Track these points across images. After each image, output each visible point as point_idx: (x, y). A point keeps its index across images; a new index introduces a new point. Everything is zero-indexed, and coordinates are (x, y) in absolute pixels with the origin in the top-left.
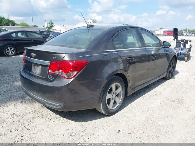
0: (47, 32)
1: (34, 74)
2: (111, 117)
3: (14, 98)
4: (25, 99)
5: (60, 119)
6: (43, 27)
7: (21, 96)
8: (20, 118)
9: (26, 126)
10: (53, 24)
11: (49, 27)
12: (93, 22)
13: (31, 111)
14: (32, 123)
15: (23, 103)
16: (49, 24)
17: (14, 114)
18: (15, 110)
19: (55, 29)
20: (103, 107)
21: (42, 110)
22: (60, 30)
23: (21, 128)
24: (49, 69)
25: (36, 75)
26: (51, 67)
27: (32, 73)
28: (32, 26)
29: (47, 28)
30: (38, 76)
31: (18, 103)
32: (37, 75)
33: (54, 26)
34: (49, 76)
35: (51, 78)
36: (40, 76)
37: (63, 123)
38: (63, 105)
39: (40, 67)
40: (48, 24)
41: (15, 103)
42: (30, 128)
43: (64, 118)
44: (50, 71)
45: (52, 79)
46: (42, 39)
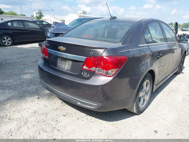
0: (40, 22)
1: (61, 69)
2: (140, 115)
3: (29, 93)
4: (41, 94)
5: (87, 117)
6: (32, 16)
7: (35, 91)
8: (43, 117)
9: (54, 127)
10: (42, 14)
11: (38, 17)
12: (83, 13)
13: (53, 108)
14: (59, 123)
15: (40, 99)
16: (38, 14)
17: (35, 112)
18: (35, 108)
19: (45, 19)
20: (136, 106)
21: (64, 107)
22: (50, 20)
23: (49, 129)
24: (84, 65)
25: (64, 71)
26: (86, 63)
27: (58, 68)
28: (20, 15)
29: (36, 18)
30: (68, 72)
31: (34, 99)
32: (66, 71)
33: (43, 16)
34: (84, 73)
35: (85, 74)
36: (70, 72)
37: (93, 123)
38: (100, 105)
39: (71, 62)
40: (36, 13)
41: (31, 98)
42: (59, 129)
43: (91, 117)
44: (85, 67)
45: (86, 76)
46: (39, 29)
